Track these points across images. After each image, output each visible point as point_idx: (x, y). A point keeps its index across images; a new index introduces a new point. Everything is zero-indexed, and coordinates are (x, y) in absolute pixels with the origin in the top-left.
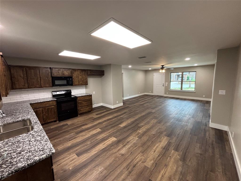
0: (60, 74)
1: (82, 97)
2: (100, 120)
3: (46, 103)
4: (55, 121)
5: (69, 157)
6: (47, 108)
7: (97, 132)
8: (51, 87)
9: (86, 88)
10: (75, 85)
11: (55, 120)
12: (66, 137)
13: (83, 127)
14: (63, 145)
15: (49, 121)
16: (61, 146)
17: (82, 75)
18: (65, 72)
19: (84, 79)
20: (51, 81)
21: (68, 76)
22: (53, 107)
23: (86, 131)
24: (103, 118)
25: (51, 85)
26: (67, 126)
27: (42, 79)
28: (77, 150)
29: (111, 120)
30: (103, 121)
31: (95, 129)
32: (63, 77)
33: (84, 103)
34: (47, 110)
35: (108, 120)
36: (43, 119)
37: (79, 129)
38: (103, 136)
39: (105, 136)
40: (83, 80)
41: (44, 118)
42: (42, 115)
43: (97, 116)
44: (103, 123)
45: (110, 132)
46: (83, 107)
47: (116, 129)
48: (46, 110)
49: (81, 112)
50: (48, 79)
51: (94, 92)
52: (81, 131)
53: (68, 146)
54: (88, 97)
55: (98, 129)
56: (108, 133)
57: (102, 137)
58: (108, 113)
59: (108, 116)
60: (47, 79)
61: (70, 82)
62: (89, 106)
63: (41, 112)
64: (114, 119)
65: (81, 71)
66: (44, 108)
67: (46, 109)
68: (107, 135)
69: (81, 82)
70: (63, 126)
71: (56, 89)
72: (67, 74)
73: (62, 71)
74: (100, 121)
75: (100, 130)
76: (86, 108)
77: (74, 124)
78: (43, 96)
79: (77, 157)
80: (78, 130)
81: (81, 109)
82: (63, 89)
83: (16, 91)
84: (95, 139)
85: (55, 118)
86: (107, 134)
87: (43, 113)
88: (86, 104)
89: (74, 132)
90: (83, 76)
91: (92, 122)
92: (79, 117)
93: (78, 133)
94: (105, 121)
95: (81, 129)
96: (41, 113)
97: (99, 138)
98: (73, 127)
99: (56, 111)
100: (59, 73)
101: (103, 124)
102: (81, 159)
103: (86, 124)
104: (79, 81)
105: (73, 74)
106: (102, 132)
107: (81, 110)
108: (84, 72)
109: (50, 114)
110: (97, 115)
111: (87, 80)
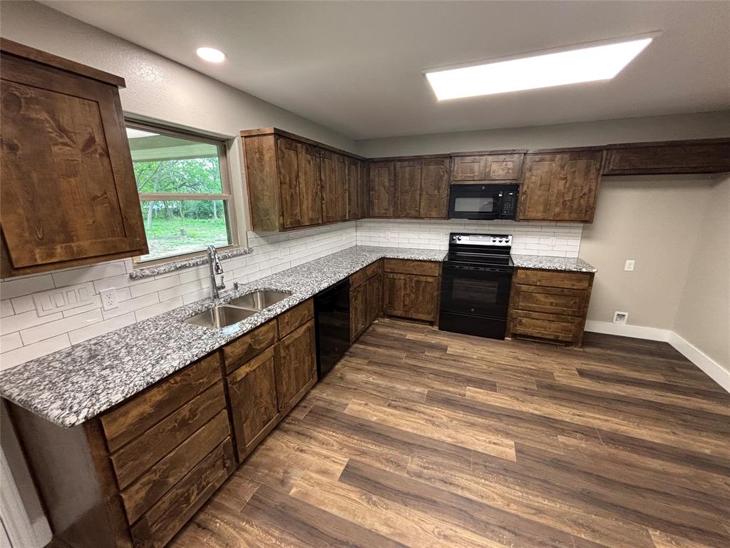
0: (476, 174)
1: (540, 273)
2: (565, 410)
3: (415, 263)
4: (432, 323)
5: (329, 453)
6: (416, 279)
7: (492, 450)
8: (445, 218)
9: (585, 237)
10: (528, 220)
11: (429, 318)
12: (398, 386)
13: (471, 392)
14: (366, 404)
15: (414, 316)
16: (361, 404)
17: (569, 177)
18: (495, 167)
19: (577, 196)
20: (445, 201)
21: (502, 182)
22: (431, 280)
23: (460, 415)
24: (593, 407)
25: (444, 212)
26: (437, 354)
27: (424, 193)
28: (364, 453)
29: (634, 458)
30: (577, 420)
31: (497, 431)
32: (483, 188)
33: (544, 300)
34: (416, 284)
35: (613, 439)
36: (404, 305)
37: (451, 389)
38: (487, 498)
39: (499, 503)
40: (572, 200)
41: (407, 303)
42: (403, 294)
43: (579, 378)
44: (563, 432)
45: (539, 511)
46: (535, 315)
47: (602, 535)
48: (413, 285)
49: (520, 330)
50: (439, 192)
51: (628, 262)
52: (448, 402)
53: (369, 417)
54: (571, 280)
55: (507, 446)
56: (528, 506)
57: (475, 493)
58: (659, 400)
59: (642, 417)
60: (436, 192)
61: (507, 207)
62: (568, 322)
63: (402, 284)
64: (656, 464)
65: (567, 156)
66: (409, 276)
67: (414, 281)
68: (513, 509)
69: (557, 210)
70: (432, 347)
71: (462, 227)
72: (499, 175)
73: (482, 164)
74: (564, 413)
75: (511, 453)
76: (546, 324)
77: (462, 359)
78: (427, 242)
79: (339, 475)
80: (446, 388)
81: (524, 320)
82: (487, 228)
83: (380, 222)
84: (447, 474)
85: (430, 314)
86: (515, 502)
87: (405, 288)
88: (551, 304)
89: (427, 386)
90: (577, 181)
91: (527, 391)
92: (507, 344)
93: (433, 399)
94: (588, 433)
95: (455, 393)
96: (401, 288)
97: (463, 482)
98: (446, 369)
99: (436, 293)
100: (473, 173)
101: (561, 439)
102: (332, 497)
103: (492, 387)
104: (547, 205)
105: (528, 175)
106: (506, 470)
107: (521, 321)
108: (582, 163)
109: (421, 298)
110: (582, 373)
111: (592, 200)
